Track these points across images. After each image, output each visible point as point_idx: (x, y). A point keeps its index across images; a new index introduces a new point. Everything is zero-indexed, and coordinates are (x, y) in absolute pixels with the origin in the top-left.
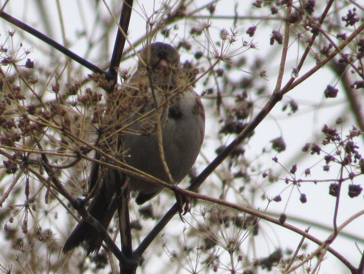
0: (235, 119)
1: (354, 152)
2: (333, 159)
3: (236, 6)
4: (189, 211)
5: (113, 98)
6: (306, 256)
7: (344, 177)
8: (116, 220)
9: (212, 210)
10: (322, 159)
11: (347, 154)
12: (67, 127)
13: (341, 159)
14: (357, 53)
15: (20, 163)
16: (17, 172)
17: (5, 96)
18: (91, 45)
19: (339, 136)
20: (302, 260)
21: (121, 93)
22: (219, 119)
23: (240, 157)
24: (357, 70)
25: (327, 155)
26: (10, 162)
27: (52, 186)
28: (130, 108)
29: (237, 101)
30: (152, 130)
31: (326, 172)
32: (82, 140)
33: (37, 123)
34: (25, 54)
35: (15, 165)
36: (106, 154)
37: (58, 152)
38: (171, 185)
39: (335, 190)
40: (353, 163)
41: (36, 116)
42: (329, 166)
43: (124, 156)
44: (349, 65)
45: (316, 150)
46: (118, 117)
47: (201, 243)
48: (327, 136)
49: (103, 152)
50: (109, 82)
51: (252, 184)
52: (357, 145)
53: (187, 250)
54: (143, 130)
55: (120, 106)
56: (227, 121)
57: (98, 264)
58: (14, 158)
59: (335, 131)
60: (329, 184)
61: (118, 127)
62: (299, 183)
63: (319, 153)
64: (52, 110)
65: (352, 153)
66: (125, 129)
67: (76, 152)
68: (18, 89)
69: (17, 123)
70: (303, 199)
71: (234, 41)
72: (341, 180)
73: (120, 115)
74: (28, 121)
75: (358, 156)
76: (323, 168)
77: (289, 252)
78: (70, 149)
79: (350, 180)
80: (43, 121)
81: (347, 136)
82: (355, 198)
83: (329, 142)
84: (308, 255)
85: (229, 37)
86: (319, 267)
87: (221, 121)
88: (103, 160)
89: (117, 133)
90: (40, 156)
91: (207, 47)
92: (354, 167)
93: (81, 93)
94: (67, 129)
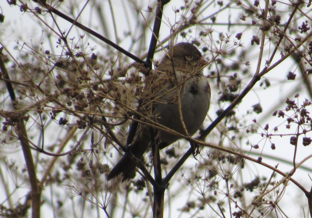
0: (229, 92)
1: (306, 116)
2: (293, 121)
3: (230, 17)
4: (199, 153)
5: (149, 79)
6: (276, 182)
7: (300, 132)
8: (151, 158)
9: (214, 152)
10: (286, 120)
11: (302, 117)
12: (118, 98)
13: (298, 121)
14: (308, 50)
15: (88, 122)
16: (86, 128)
17: (78, 78)
18: (134, 41)
19: (296, 106)
20: (273, 185)
21: (154, 76)
22: (219, 91)
23: (232, 117)
24: (309, 61)
25: (288, 118)
26: (81, 122)
27: (109, 137)
28: (160, 86)
29: (230, 80)
30: (174, 100)
31: (288, 129)
32: (128, 107)
33: (98, 96)
34: (91, 50)
35: (85, 123)
36: (144, 116)
37: (112, 115)
38: (187, 137)
39: (294, 141)
40: (306, 123)
41: (98, 91)
42: (290, 125)
43: (156, 118)
44: (303, 58)
45: (282, 114)
46: (152, 92)
47: (207, 174)
48: (289, 105)
49: (142, 115)
50: (146, 68)
51: (240, 134)
52: (308, 111)
53: (197, 178)
54: (168, 100)
55: (154, 85)
56: (223, 93)
57: (139, 187)
58: (84, 118)
59: (294, 102)
60: (290, 137)
61: (152, 99)
62: (270, 137)
63: (283, 117)
64: (108, 87)
65: (305, 116)
66: (157, 100)
67: (125, 115)
68: (86, 73)
69: (86, 96)
70: (273, 147)
71: (229, 41)
72: (298, 134)
73: (154, 90)
74: (93, 94)
75: (309, 119)
76: (286, 127)
77: (265, 179)
78: (120, 113)
79: (304, 135)
80: (102, 94)
81: (302, 106)
82: (307, 146)
83: (290, 109)
84: (278, 182)
85: (225, 38)
86: (284, 190)
87: (220, 93)
88: (142, 120)
89: (152, 102)
90: (101, 117)
91: (210, 46)
92: (306, 126)
93: (127, 76)
94: (118, 100)
